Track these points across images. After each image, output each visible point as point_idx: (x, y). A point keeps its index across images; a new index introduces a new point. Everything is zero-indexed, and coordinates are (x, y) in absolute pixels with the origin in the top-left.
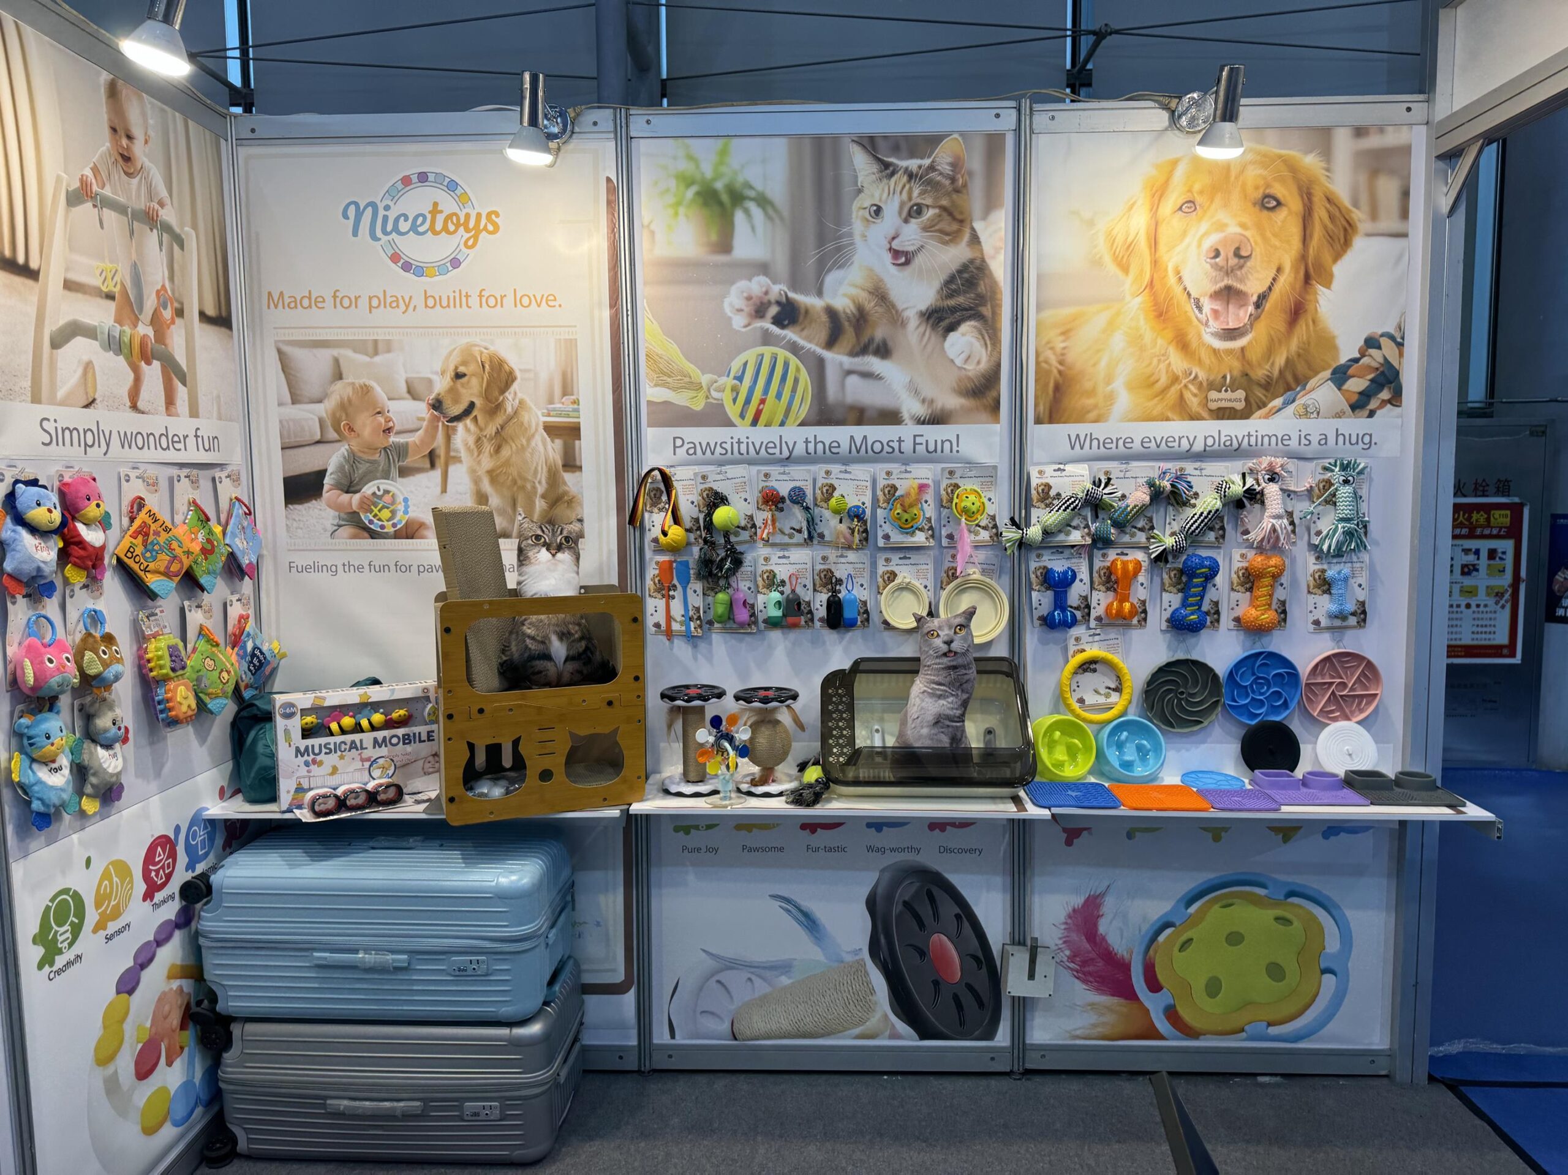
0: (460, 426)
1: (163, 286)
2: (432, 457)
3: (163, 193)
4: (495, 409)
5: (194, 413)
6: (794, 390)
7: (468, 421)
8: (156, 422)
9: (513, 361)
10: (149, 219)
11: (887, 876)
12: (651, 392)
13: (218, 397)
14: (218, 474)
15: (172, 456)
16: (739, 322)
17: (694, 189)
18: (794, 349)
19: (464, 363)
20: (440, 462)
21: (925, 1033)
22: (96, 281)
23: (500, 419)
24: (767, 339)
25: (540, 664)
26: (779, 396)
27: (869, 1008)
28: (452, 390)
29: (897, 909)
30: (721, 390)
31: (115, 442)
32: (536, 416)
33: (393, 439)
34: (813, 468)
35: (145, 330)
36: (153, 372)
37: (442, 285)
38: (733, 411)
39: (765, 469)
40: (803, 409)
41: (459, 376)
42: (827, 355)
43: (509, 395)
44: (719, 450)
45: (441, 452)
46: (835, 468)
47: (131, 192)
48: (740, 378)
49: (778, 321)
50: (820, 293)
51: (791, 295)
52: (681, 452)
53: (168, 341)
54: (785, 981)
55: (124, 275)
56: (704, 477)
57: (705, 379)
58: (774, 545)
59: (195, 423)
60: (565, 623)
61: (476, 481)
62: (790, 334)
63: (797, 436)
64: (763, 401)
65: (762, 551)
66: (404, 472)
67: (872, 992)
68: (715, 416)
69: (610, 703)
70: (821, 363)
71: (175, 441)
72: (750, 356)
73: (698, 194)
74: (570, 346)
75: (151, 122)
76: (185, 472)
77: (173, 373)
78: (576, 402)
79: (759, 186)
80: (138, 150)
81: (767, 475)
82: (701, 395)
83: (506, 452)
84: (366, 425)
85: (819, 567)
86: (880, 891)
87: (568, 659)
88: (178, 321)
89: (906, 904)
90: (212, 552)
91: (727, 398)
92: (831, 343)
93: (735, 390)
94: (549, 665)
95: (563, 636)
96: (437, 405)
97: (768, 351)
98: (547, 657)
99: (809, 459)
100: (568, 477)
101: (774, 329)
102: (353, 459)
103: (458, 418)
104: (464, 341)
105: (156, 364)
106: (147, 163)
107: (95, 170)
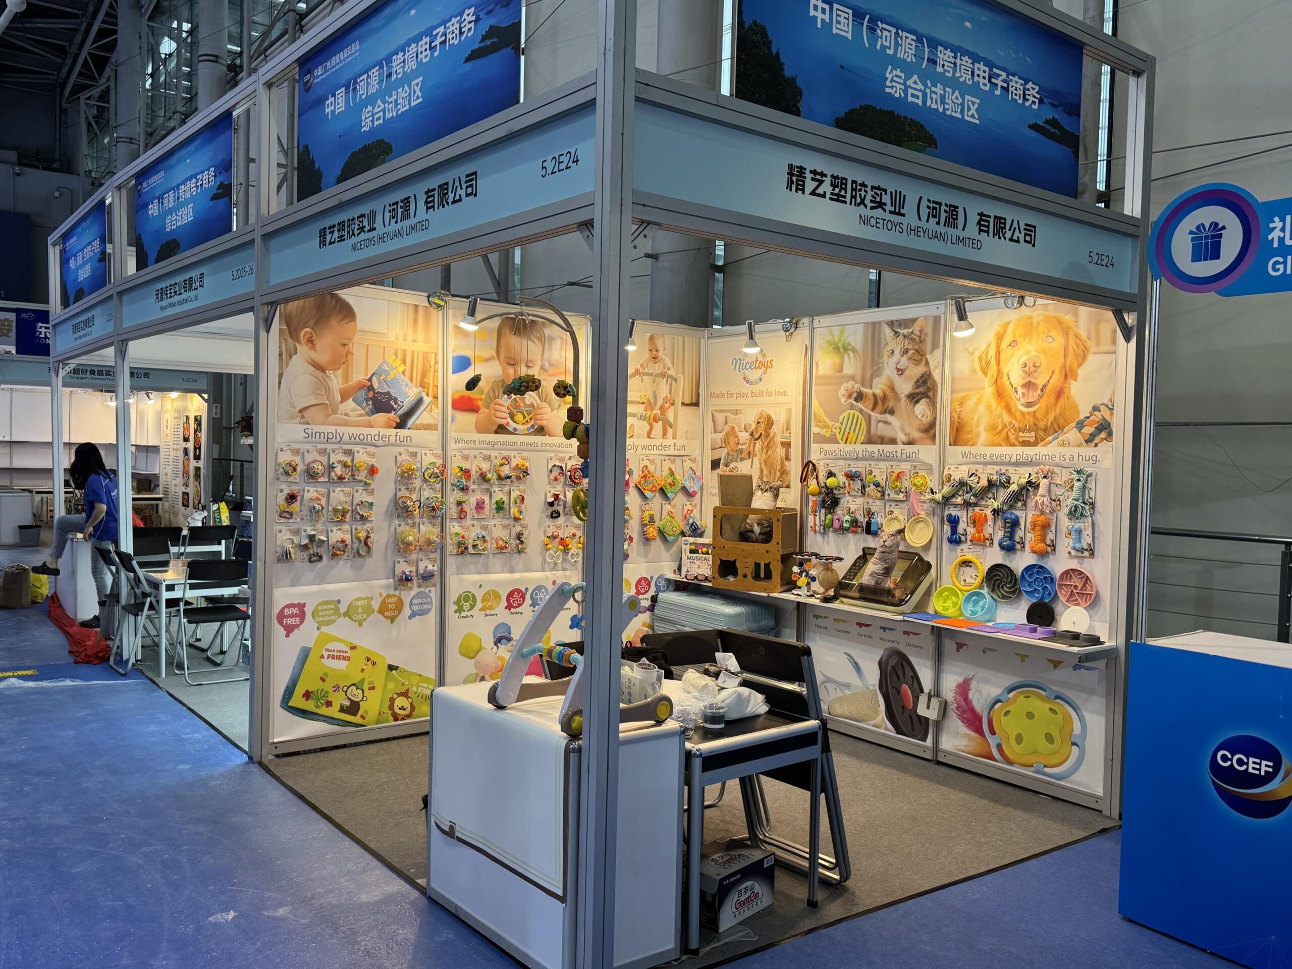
0: (757, 442)
1: (667, 397)
2: (749, 453)
3: (670, 365)
4: (768, 435)
5: (674, 437)
6: (860, 429)
7: (760, 440)
8: (657, 442)
9: (774, 417)
10: (663, 375)
11: (887, 652)
12: (815, 430)
13: (687, 431)
14: (684, 458)
15: (663, 452)
16: (843, 400)
17: (832, 346)
18: (861, 411)
19: (760, 418)
20: (751, 456)
21: (899, 732)
22: (639, 399)
23: (769, 439)
24: (852, 407)
25: (750, 534)
26: (854, 431)
27: (877, 712)
28: (756, 428)
29: (890, 668)
30: (836, 429)
31: (640, 447)
32: (779, 439)
33: (740, 447)
34: (865, 463)
35: (656, 411)
36: (658, 427)
37: (756, 388)
38: (839, 437)
39: (849, 462)
40: (862, 437)
41: (758, 423)
42: (872, 414)
43: (772, 430)
44: (834, 454)
45: (752, 452)
46: (873, 463)
47: (657, 368)
48: (842, 424)
49: (856, 400)
50: (871, 388)
51: (861, 388)
52: (822, 454)
53: (666, 414)
54: (847, 692)
55: (650, 394)
56: (828, 465)
57: (831, 424)
58: (852, 496)
59: (675, 441)
60: (761, 520)
61: (761, 464)
62: (860, 405)
63: (860, 448)
64: (849, 433)
65: (848, 498)
66: (742, 460)
67: (879, 706)
68: (833, 440)
69: (768, 552)
70: (870, 416)
71: (664, 447)
72: (846, 414)
73: (833, 349)
74: (789, 411)
75: (667, 343)
76: (669, 457)
77: (667, 425)
78: (790, 433)
79: (853, 344)
80: (661, 354)
81: (849, 465)
82: (829, 430)
83: (769, 453)
84: (732, 441)
85: (865, 507)
86: (884, 659)
87: (760, 533)
88: (672, 407)
89: (893, 667)
90: (674, 485)
91: (837, 431)
92: (873, 409)
93: (840, 428)
94: (753, 535)
95: (759, 524)
96: (752, 434)
97: (852, 412)
98: (752, 531)
99: (864, 459)
100: (786, 463)
101: (854, 403)
102: (728, 454)
103: (757, 439)
104: (761, 409)
105: (660, 423)
106: (664, 357)
107: (642, 365)
